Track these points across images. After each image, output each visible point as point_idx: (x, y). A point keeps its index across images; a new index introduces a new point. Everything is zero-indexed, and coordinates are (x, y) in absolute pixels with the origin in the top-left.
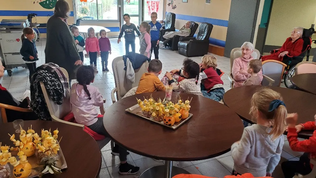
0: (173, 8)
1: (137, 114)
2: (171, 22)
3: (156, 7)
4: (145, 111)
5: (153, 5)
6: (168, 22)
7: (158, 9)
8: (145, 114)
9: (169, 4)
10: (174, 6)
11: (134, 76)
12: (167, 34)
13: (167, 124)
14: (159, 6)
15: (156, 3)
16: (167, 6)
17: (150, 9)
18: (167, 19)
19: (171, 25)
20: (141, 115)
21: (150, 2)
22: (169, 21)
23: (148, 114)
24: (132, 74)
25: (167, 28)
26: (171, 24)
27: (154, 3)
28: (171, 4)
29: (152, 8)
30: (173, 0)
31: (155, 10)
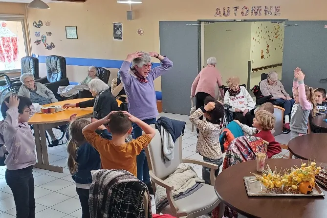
0: (47, 48)
2: (59, 70)
3: (12, 48)
5: (6, 44)
6: (51, 71)
7: (16, 50)
9: (38, 42)
14: (17, 44)
15: (11, 41)
16: (34, 44)
17: (1, 51)
19: (59, 75)
22: (55, 69)
28: (41, 42)
29: (6, 49)
30: (46, 35)
31: (12, 52)
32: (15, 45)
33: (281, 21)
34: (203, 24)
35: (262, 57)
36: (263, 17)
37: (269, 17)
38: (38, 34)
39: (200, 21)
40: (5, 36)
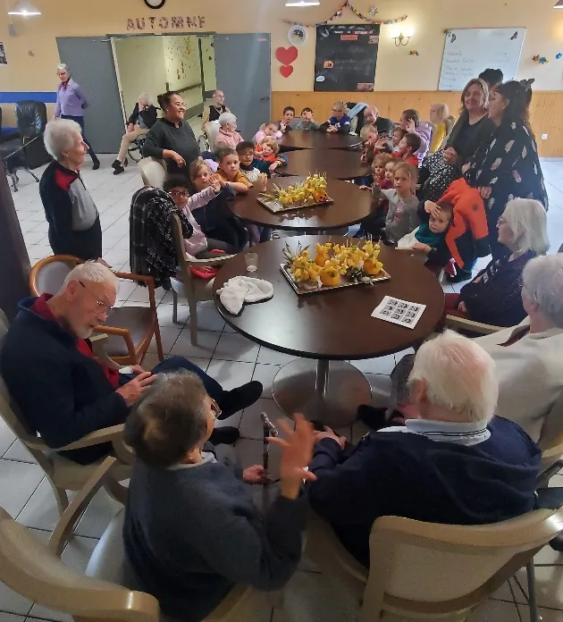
33: (207, 34)
34: (112, 39)
35: (179, 78)
36: (186, 29)
37: (193, 29)
39: (109, 36)
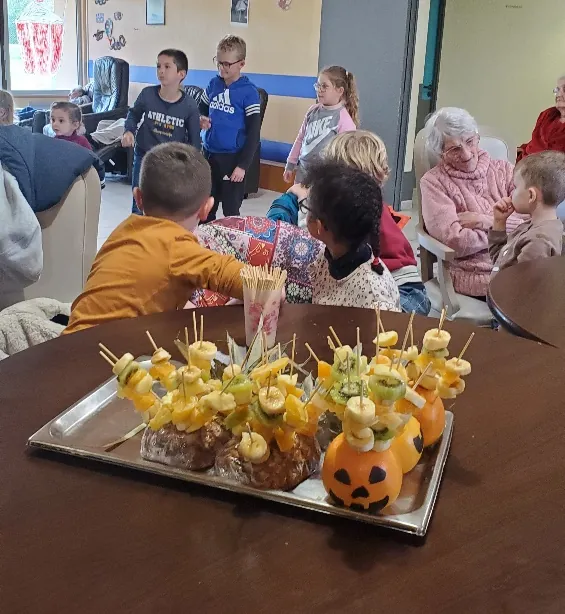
0: (113, 47)
1: (112, 457)
2: (114, 89)
3: (51, 45)
4: (170, 427)
5: (40, 37)
6: (101, 91)
7: (58, 50)
8: (177, 450)
9: (99, 35)
10: (117, 39)
11: (37, 244)
12: (108, 129)
13: (361, 500)
14: (62, 38)
15: (49, 31)
16: (92, 40)
17: (29, 50)
18: (96, 79)
19: (113, 100)
20: (147, 457)
21: (30, 25)
22: (107, 88)
23: (199, 448)
24: (28, 234)
25: (99, 110)
26: (114, 95)
27: (45, 29)
28: (105, 34)
29: (39, 48)
30: (113, 19)
31: (51, 55)
32: (57, 40)
38: (99, 18)
40: (39, 20)
